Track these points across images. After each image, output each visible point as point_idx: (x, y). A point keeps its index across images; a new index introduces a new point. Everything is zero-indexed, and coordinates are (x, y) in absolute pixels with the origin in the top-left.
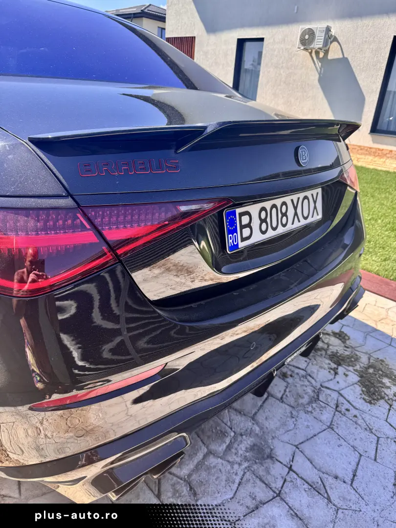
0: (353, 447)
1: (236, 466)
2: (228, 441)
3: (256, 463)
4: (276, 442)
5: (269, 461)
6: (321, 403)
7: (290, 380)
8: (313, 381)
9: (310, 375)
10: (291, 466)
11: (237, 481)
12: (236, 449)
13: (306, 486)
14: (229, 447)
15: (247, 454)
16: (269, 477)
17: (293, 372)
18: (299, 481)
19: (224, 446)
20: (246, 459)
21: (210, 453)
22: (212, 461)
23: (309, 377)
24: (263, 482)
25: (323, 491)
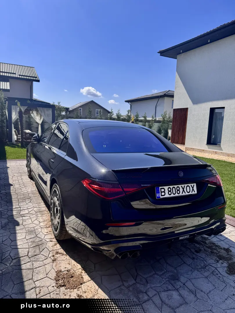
0: (213, 285)
1: (164, 279)
2: (163, 272)
3: (171, 280)
4: (182, 276)
5: (177, 281)
6: (206, 270)
7: (196, 260)
8: (205, 262)
9: (205, 260)
10: (185, 283)
11: (163, 282)
12: (166, 275)
13: (188, 290)
14: (163, 274)
15: (169, 277)
16: (175, 284)
17: (198, 258)
18: (186, 288)
19: (161, 273)
20: (168, 278)
21: (156, 274)
22: (156, 276)
23: (204, 261)
24: (172, 285)
25: (194, 293)
